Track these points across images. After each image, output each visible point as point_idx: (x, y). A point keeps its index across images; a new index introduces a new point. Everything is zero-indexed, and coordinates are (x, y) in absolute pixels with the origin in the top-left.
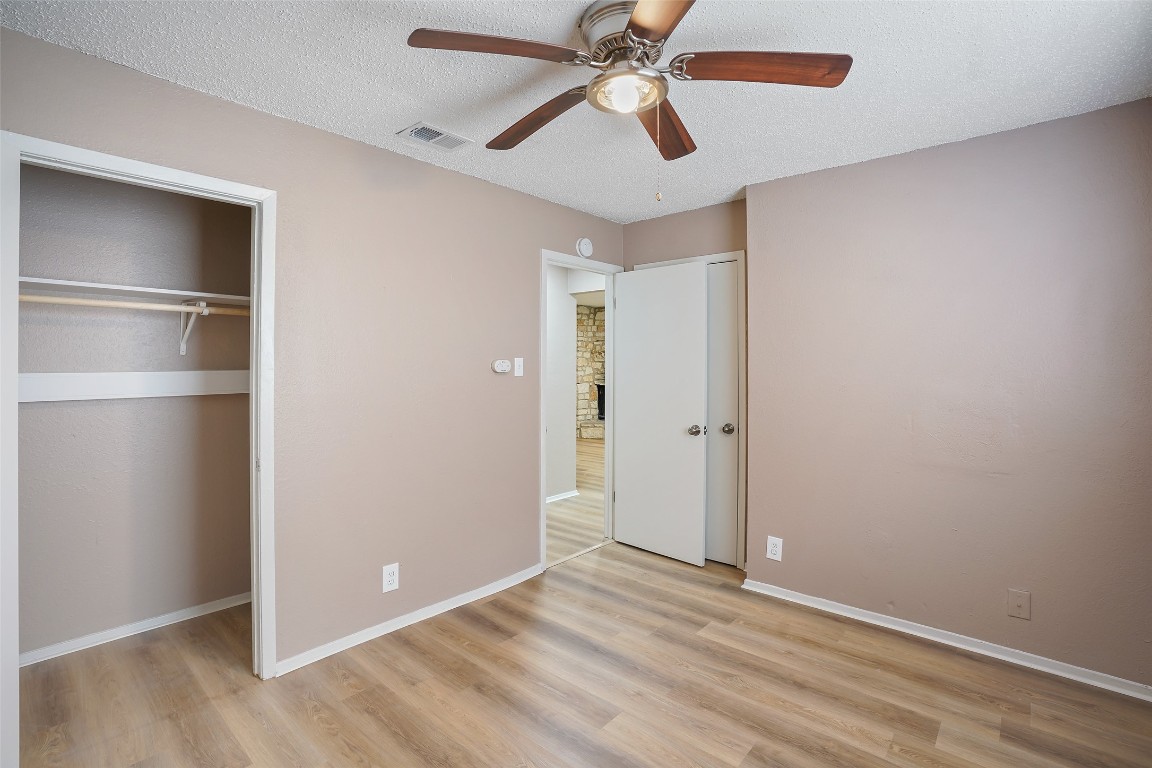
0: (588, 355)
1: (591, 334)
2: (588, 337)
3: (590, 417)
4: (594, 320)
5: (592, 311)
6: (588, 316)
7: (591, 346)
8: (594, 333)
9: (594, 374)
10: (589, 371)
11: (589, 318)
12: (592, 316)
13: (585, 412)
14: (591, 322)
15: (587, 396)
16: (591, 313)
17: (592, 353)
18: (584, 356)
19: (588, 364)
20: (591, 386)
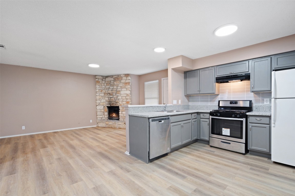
0: (103, 95)
2: (103, 88)
3: (103, 118)
5: (104, 78)
6: (102, 79)
7: (104, 91)
8: (105, 86)
10: (103, 101)
13: (101, 116)
14: (103, 82)
15: (103, 111)
16: (103, 78)
17: (105, 94)
18: (100, 95)
19: (103, 98)
20: (105, 106)
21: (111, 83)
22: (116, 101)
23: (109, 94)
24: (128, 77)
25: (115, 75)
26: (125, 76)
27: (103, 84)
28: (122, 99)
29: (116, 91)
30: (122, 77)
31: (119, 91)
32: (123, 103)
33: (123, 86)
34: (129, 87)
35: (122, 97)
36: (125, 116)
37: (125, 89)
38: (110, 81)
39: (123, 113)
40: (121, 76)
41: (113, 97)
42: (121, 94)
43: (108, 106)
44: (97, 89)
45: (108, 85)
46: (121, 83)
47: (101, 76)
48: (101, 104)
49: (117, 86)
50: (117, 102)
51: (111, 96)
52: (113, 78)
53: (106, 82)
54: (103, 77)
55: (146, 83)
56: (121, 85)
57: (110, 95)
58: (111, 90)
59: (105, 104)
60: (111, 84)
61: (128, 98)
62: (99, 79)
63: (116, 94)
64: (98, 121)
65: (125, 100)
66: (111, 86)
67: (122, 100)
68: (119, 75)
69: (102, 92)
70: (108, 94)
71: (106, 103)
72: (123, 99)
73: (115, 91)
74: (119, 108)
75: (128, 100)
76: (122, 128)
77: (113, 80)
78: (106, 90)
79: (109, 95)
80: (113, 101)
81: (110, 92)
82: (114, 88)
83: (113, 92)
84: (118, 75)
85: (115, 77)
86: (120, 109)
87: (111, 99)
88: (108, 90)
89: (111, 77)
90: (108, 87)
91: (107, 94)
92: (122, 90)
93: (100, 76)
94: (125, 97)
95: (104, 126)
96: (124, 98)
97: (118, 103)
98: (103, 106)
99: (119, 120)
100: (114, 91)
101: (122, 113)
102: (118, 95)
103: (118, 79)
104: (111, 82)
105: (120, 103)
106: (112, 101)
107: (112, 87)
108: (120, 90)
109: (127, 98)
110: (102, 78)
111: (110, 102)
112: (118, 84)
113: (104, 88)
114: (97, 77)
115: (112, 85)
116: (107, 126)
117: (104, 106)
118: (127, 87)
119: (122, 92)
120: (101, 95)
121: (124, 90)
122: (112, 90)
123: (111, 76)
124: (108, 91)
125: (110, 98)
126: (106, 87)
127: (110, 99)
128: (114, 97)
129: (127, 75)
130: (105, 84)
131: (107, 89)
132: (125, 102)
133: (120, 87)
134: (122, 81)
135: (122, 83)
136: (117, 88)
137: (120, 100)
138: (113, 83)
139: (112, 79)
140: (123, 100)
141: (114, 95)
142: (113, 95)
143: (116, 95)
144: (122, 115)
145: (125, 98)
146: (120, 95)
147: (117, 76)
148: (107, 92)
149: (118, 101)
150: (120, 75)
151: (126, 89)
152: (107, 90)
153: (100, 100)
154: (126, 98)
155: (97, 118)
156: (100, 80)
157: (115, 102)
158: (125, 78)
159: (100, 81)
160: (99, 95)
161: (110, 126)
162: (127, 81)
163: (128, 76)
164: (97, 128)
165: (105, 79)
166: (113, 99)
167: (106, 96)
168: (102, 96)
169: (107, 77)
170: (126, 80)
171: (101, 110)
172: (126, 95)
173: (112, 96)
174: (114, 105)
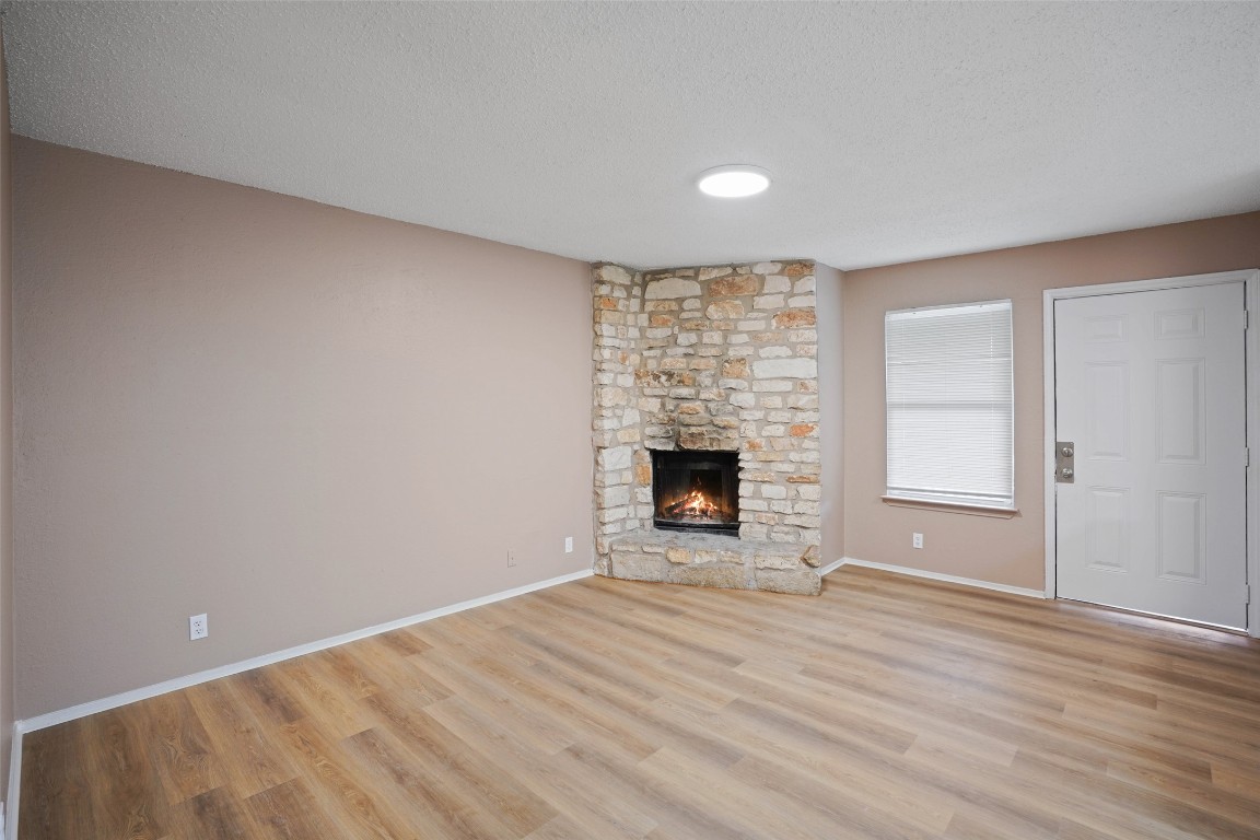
0: (628, 381)
1: (634, 333)
2: (629, 340)
3: (630, 525)
4: (643, 302)
5: (638, 279)
6: (628, 289)
7: (634, 359)
8: (642, 330)
9: (643, 424)
10: (632, 417)
11: (630, 296)
12: (636, 291)
13: (621, 513)
14: (635, 304)
15: (628, 477)
16: (634, 284)
17: (638, 376)
18: (618, 381)
19: (629, 400)
20: (636, 451)
21: (683, 310)
22: (720, 420)
23: (670, 375)
24: (801, 276)
25: (714, 267)
26: (781, 273)
27: (630, 318)
28: (757, 407)
29: (723, 360)
30: (762, 279)
31: (741, 360)
32: (764, 433)
33: (765, 331)
34: (811, 335)
35: (759, 395)
36: (775, 509)
37: (785, 351)
38: (680, 301)
39: (766, 490)
40: (758, 270)
41: (698, 393)
42: (752, 379)
43: (659, 448)
44: (605, 347)
45: (665, 323)
46: (755, 315)
47: (624, 267)
48: (619, 435)
49: (726, 334)
50: (722, 425)
51: (684, 392)
52: (701, 283)
53: (649, 307)
54: (633, 276)
55: (894, 318)
56: (760, 325)
57: (674, 382)
58: (681, 351)
59: (643, 434)
60: (684, 315)
61: (803, 401)
62: (613, 284)
63: (715, 379)
64: (606, 542)
65: (786, 416)
66: (682, 329)
67: (759, 415)
68: (741, 266)
69: (627, 363)
70: (663, 378)
71: (649, 431)
72: (768, 410)
73: (713, 362)
74: (740, 464)
75: (800, 417)
76: (785, 589)
77: (699, 293)
78: (646, 353)
79: (666, 384)
80: (694, 420)
81: (675, 361)
82: (706, 340)
83: (702, 364)
84: (734, 267)
85: (715, 274)
86: (740, 469)
87: (685, 405)
88: (664, 355)
89: (683, 277)
90: (660, 333)
91: (656, 377)
92: (763, 353)
93: (621, 270)
94: (784, 394)
95: (657, 576)
96: (777, 401)
97: (732, 434)
98: (628, 451)
99: (737, 535)
100: (703, 360)
101: (756, 495)
102: (733, 383)
103: (731, 286)
104: (687, 305)
105: (750, 431)
106: (687, 419)
107: (693, 338)
108: (746, 352)
109: (800, 404)
110: (626, 280)
111: (673, 425)
112: (733, 316)
113: (635, 340)
114: (605, 273)
115: (687, 325)
116: (676, 574)
117: (636, 447)
118: (793, 339)
119: (760, 369)
120: (621, 380)
121: (778, 357)
122: (686, 355)
123: (691, 273)
124: (659, 359)
125: (675, 402)
126: (650, 333)
127: (677, 406)
128: (702, 396)
129: (798, 268)
130: (643, 319)
131: (651, 348)
132: (782, 428)
133: (744, 338)
134: (761, 302)
135: (759, 310)
136: (727, 345)
137: (745, 415)
138: (698, 314)
139: (696, 289)
140: (766, 416)
141: (708, 381)
142: (695, 384)
143: (715, 382)
144: (760, 505)
145: (784, 401)
146: (746, 384)
147: (729, 270)
148: (652, 365)
149: (733, 421)
150: (751, 265)
151: (792, 346)
152: (652, 353)
153: (617, 411)
154: (791, 401)
155: (603, 524)
156: (617, 294)
157: (710, 428)
158: (784, 284)
159: (619, 299)
160: (614, 385)
161: (701, 577)
162: (795, 303)
163: (806, 272)
164: (605, 583)
165: (644, 287)
166: (698, 405)
167: (647, 391)
168: (625, 389)
169: (657, 274)
170: (791, 294)
171: (621, 476)
172: (788, 386)
173: (693, 391)
174: (705, 445)
